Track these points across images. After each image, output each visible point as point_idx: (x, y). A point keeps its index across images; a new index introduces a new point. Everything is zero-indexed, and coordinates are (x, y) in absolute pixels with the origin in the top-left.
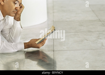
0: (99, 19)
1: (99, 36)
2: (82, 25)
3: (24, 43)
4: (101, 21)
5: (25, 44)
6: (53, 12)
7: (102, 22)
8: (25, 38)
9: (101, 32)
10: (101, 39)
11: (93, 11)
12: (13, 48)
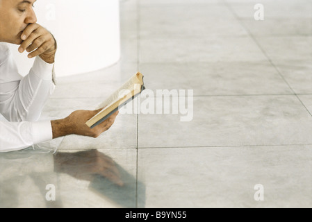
0: (270, 61)
1: (267, 108)
2: (219, 76)
3: (52, 122)
4: (273, 65)
5: (55, 124)
6: (139, 38)
7: (278, 68)
8: (54, 110)
9: (274, 96)
10: (272, 115)
11: (252, 36)
12: (20, 139)
